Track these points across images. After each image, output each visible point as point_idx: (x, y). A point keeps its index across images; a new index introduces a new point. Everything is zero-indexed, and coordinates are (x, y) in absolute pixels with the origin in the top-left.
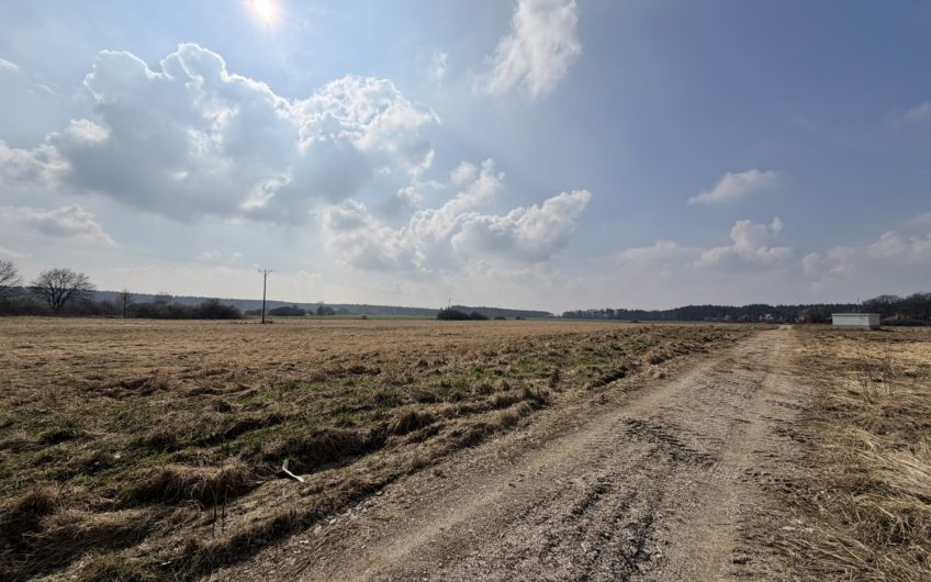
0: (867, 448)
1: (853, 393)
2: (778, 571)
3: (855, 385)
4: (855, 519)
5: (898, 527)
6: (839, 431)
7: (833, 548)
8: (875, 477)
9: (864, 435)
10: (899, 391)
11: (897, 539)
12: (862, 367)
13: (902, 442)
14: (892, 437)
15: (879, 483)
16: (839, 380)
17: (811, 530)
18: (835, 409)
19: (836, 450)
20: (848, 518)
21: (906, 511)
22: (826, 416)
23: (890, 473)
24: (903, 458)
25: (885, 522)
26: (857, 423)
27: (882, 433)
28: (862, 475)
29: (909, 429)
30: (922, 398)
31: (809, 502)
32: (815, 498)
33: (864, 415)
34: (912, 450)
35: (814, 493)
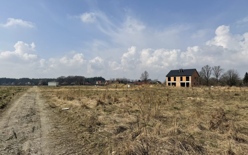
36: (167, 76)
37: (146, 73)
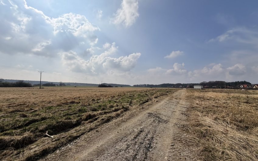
0: (199, 116)
1: (197, 104)
2: (181, 147)
3: (197, 102)
4: (196, 133)
5: (204, 133)
6: (194, 113)
7: (192, 140)
8: (201, 123)
9: (199, 113)
10: (206, 103)
11: (204, 136)
12: (199, 98)
13: (206, 114)
14: (204, 113)
15: (201, 124)
16: (195, 101)
17: (188, 136)
18: (193, 108)
19: (193, 117)
20: (195, 132)
21: (206, 130)
22: (192, 110)
23: (203, 122)
24: (206, 118)
25: (202, 133)
26: (198, 111)
27: (202, 113)
28: (198, 123)
29: (207, 111)
30: (210, 104)
31: (187, 130)
32: (189, 129)
33: (199, 109)
34: (208, 116)
35: (189, 127)
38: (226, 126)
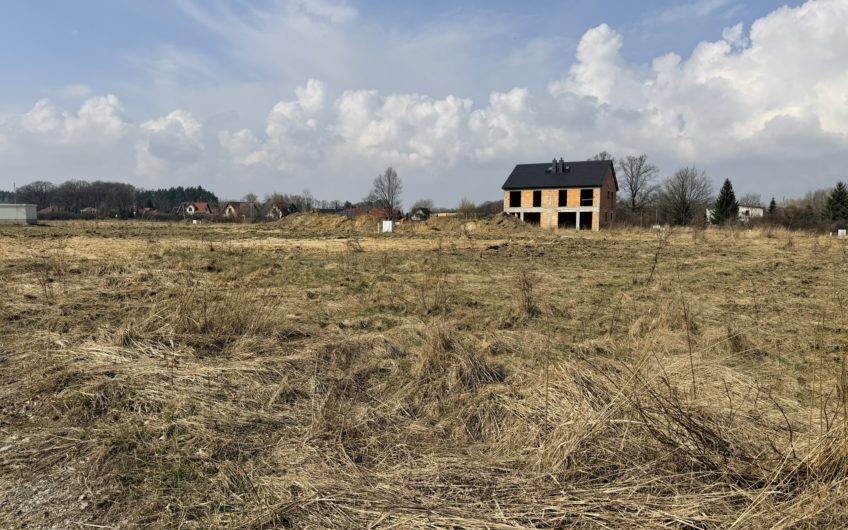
0: (58, 347)
1: (30, 297)
2: (9, 488)
3: (28, 288)
4: (63, 410)
5: (98, 402)
6: (28, 338)
7: (52, 443)
8: (71, 370)
9: (55, 336)
10: (70, 288)
11: (99, 412)
12: (36, 267)
13: (85, 334)
14: (75, 333)
15: (75, 375)
16: (10, 285)
17: (27, 439)
18: (17, 317)
19: (29, 358)
20: (58, 412)
21: (100, 388)
22: (11, 328)
23: (81, 363)
24: (89, 346)
25: (88, 403)
26: (42, 326)
27: (66, 331)
28: (60, 373)
29: (87, 322)
30: (89, 292)
31: (15, 417)
32: (23, 411)
33: (46, 317)
34: (94, 338)
35: (20, 405)
36: (505, 188)
37: (391, 175)
38: (162, 356)
